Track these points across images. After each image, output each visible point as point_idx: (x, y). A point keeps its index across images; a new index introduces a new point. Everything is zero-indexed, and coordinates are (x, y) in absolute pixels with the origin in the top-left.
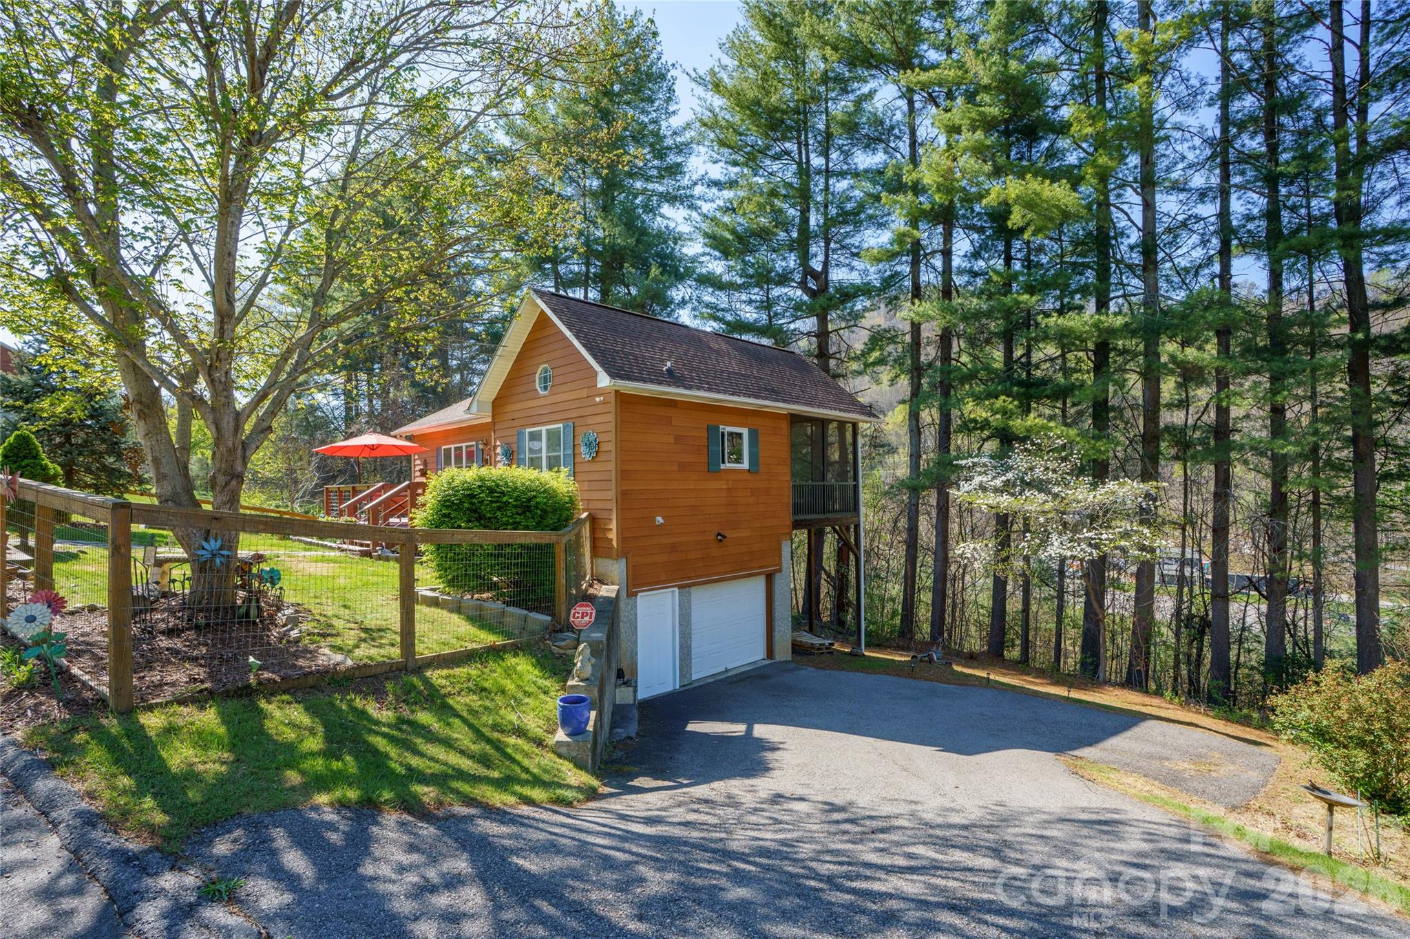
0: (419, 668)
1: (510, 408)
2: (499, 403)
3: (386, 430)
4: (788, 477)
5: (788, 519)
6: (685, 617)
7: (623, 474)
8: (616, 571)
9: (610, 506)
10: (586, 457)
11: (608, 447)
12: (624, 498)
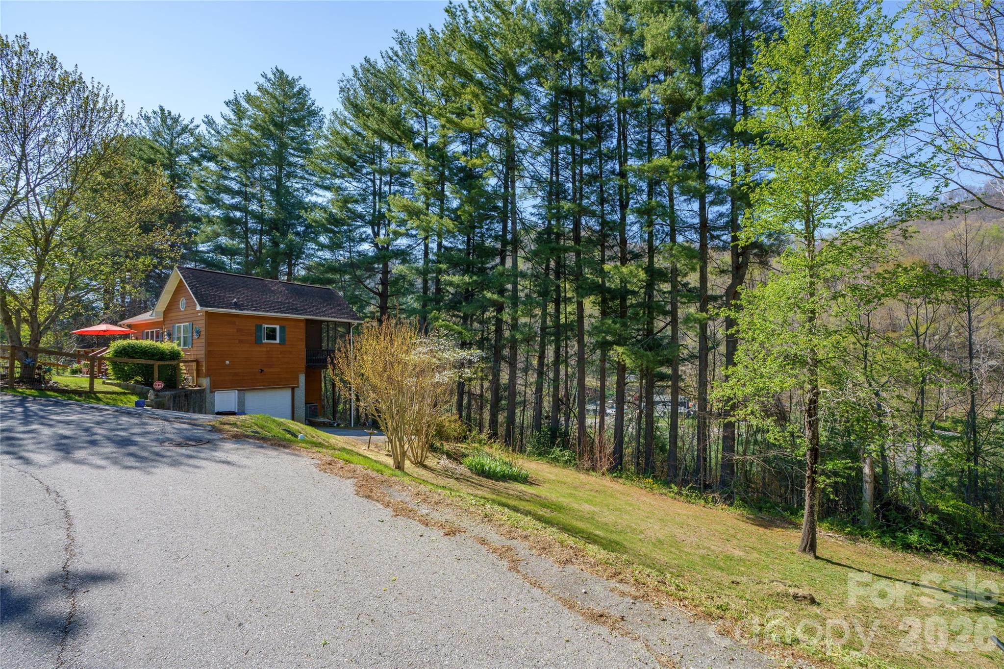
0: (95, 393)
1: (170, 315)
2: (166, 313)
3: (114, 323)
4: (304, 346)
5: (303, 365)
6: (241, 403)
7: (209, 344)
8: (205, 382)
9: (203, 356)
10: (195, 337)
11: (203, 333)
12: (209, 353)
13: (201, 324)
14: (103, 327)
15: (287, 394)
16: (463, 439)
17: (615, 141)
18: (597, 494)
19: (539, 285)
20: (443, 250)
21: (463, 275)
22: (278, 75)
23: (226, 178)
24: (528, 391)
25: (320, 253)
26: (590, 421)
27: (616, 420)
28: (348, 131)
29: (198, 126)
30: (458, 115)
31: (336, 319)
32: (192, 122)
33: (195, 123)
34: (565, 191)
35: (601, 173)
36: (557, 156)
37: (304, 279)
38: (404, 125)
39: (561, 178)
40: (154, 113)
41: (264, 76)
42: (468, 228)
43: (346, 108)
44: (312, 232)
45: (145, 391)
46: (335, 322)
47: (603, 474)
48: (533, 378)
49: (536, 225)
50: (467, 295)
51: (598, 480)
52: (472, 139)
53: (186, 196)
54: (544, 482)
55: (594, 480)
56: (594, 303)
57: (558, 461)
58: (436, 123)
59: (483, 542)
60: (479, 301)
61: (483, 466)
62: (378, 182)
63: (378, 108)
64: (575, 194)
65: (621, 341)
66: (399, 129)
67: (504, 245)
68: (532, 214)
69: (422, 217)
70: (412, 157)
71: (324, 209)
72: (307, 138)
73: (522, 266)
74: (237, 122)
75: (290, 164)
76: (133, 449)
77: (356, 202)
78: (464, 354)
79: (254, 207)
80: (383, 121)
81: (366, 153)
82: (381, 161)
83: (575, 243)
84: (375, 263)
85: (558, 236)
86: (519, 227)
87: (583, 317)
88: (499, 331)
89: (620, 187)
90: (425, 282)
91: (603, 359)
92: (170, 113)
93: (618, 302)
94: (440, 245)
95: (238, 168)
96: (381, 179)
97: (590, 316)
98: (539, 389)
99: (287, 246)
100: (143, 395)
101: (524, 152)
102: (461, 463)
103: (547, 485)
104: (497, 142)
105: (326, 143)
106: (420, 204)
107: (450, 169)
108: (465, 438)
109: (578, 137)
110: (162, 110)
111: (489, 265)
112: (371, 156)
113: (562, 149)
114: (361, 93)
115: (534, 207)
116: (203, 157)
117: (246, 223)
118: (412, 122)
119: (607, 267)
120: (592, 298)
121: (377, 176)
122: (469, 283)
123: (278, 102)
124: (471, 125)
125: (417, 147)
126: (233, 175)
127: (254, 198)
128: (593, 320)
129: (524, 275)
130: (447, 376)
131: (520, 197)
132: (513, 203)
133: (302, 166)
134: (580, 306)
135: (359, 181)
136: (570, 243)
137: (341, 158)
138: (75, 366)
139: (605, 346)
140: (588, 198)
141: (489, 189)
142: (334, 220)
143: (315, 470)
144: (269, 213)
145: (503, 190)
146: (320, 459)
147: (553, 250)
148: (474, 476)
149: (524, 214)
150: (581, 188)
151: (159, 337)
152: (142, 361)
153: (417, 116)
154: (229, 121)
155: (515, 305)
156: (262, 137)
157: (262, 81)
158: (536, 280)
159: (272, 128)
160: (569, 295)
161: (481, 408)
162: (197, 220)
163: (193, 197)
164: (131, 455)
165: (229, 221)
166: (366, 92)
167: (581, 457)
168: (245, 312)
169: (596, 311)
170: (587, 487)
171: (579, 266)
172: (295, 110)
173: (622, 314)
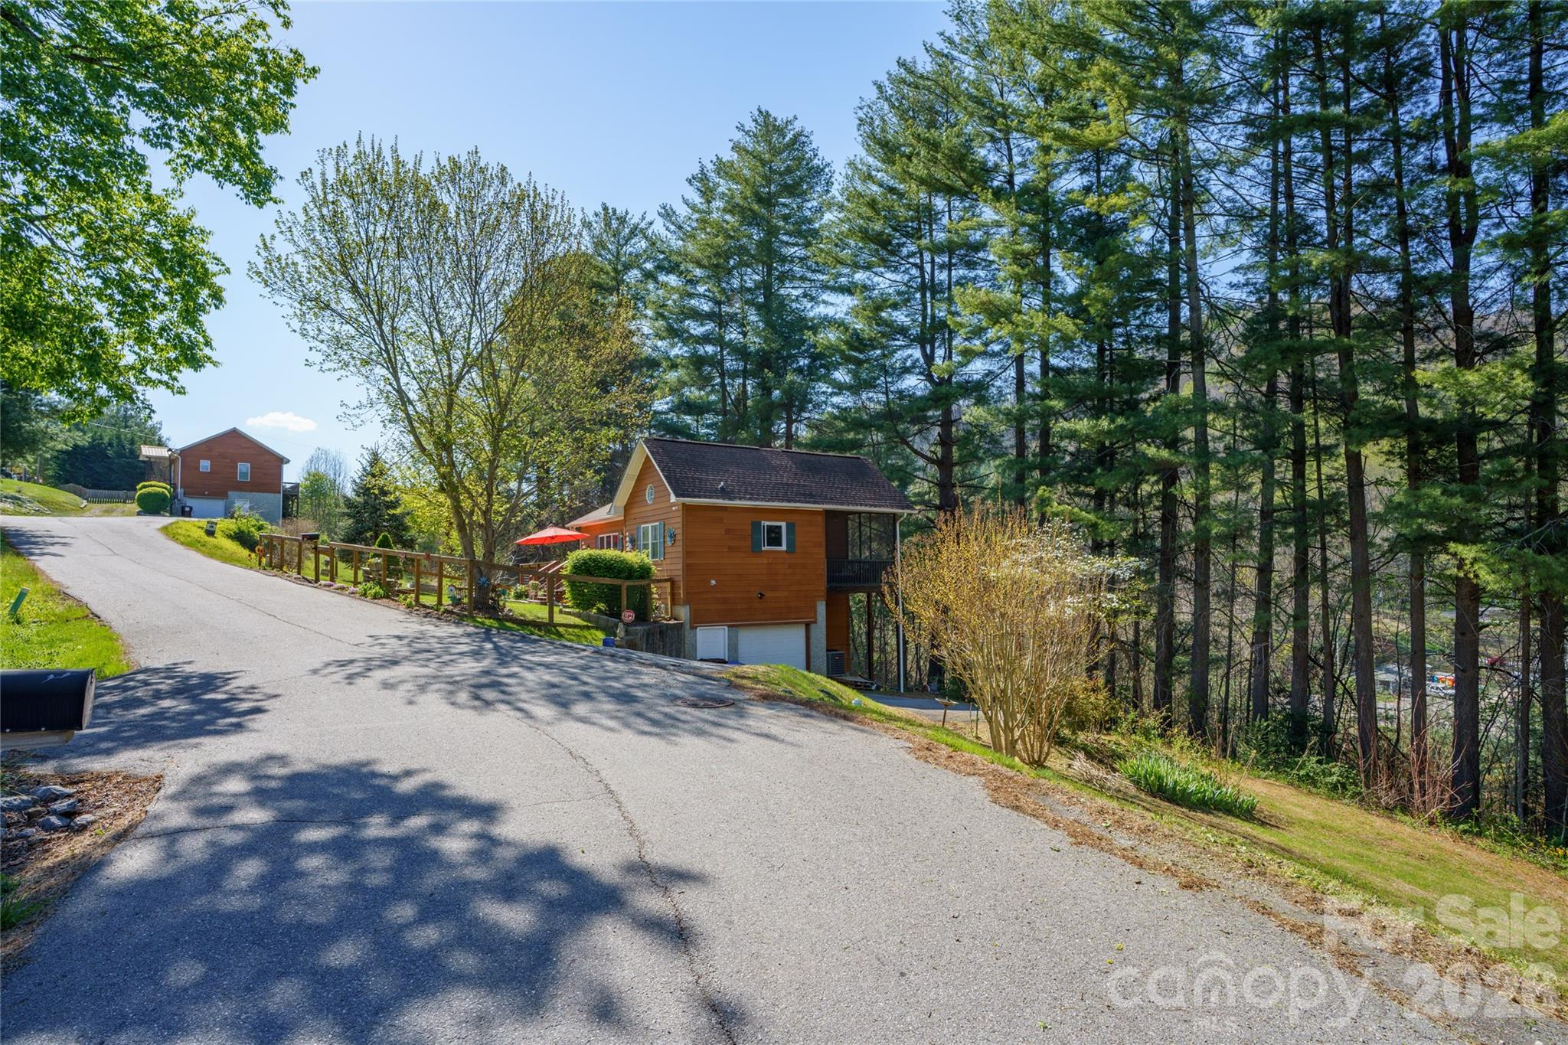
0: (558, 626)
1: (634, 511)
2: (627, 508)
3: (561, 523)
4: (823, 556)
5: (823, 586)
6: (733, 647)
7: (688, 554)
8: (684, 613)
9: (680, 573)
10: (669, 543)
11: (679, 537)
12: (688, 568)
13: (676, 524)
14: (550, 532)
15: (799, 633)
16: (1108, 724)
17: (1434, 99)
18: (1423, 864)
19: (1256, 425)
20: (1051, 374)
21: (1098, 418)
22: (761, 120)
23: (691, 296)
24: (1236, 637)
25: (835, 400)
26: (1385, 704)
27: (1458, 706)
28: (875, 188)
29: (651, 224)
30: (1072, 121)
31: (873, 509)
32: (643, 218)
33: (648, 219)
34: (1308, 228)
35: (1399, 176)
36: (1289, 160)
37: (814, 444)
38: (973, 161)
39: (1299, 203)
40: (596, 215)
41: (740, 128)
42: (1099, 330)
43: (869, 150)
44: (822, 366)
45: (610, 624)
46: (870, 513)
47: (1431, 823)
48: (1245, 611)
49: (1244, 305)
50: (1103, 456)
51: (1419, 834)
52: (1099, 161)
53: (639, 330)
54: (1291, 823)
55: (1406, 831)
56: (1390, 453)
57: (1314, 783)
58: (1032, 145)
59: (1265, 911)
60: (1126, 463)
61: (1160, 778)
62: (928, 267)
63: (927, 141)
64: (1332, 230)
65: (1466, 531)
66: (964, 169)
67: (1174, 354)
68: (1232, 286)
69: (1015, 317)
70: (988, 214)
71: (840, 325)
72: (808, 213)
73: (1218, 390)
74: (704, 207)
75: (784, 259)
76: (639, 707)
77: (895, 306)
78: (1101, 565)
79: (733, 336)
80: (935, 161)
81: (907, 220)
82: (931, 230)
83: (1339, 333)
84: (929, 409)
85: (1295, 322)
86: (1205, 314)
87: (1362, 485)
88: (1169, 519)
89: (1452, 199)
90: (1020, 434)
91: (1417, 576)
92: (614, 211)
93: (1453, 448)
94: (1045, 367)
95: (709, 277)
96: (933, 262)
97: (1378, 482)
98: (1262, 635)
99: (784, 392)
100: (610, 631)
101: (1210, 165)
102: (1115, 770)
103: (1296, 829)
104: (1150, 156)
105: (841, 215)
106: (1007, 294)
107: (1061, 225)
108: (1114, 721)
109: (1338, 110)
110: (605, 209)
111: (1145, 396)
112: (915, 225)
113: (1296, 142)
114: (893, 119)
115: (1236, 270)
116: (660, 268)
117: (721, 362)
118: (983, 152)
119: (1422, 374)
120: (1385, 444)
121: (927, 256)
122: (1109, 432)
123: (763, 163)
124: (1103, 136)
125: (998, 194)
126: (701, 289)
127: (731, 320)
128: (1386, 491)
129: (1220, 408)
130: (1072, 606)
131: (1205, 256)
132: (1192, 269)
133: (801, 259)
134: (1355, 463)
135: (896, 270)
136: (1321, 334)
137: (866, 236)
138: (520, 587)
139: (1419, 546)
140: (1365, 234)
141: (1140, 249)
142: (858, 342)
143: (907, 757)
144: (755, 343)
145: (1167, 248)
146: (908, 740)
147: (1286, 353)
148: (1143, 796)
149: (1213, 288)
150: (1349, 217)
151: (618, 544)
152: (607, 581)
153: (993, 140)
154: (693, 208)
155: (1203, 469)
156: (742, 223)
157: (738, 136)
158: (1247, 417)
159: (756, 207)
160: (1327, 441)
161: (1136, 666)
162: (652, 364)
163: (646, 330)
164: (639, 715)
165: (698, 362)
166: (902, 118)
167: (1371, 778)
168: (737, 503)
169: (1396, 471)
170: (1395, 845)
171: (1349, 377)
172: (789, 171)
173: (1467, 471)
